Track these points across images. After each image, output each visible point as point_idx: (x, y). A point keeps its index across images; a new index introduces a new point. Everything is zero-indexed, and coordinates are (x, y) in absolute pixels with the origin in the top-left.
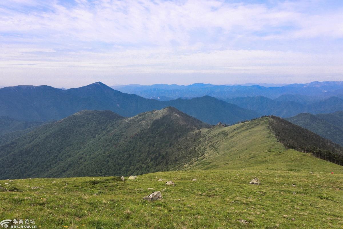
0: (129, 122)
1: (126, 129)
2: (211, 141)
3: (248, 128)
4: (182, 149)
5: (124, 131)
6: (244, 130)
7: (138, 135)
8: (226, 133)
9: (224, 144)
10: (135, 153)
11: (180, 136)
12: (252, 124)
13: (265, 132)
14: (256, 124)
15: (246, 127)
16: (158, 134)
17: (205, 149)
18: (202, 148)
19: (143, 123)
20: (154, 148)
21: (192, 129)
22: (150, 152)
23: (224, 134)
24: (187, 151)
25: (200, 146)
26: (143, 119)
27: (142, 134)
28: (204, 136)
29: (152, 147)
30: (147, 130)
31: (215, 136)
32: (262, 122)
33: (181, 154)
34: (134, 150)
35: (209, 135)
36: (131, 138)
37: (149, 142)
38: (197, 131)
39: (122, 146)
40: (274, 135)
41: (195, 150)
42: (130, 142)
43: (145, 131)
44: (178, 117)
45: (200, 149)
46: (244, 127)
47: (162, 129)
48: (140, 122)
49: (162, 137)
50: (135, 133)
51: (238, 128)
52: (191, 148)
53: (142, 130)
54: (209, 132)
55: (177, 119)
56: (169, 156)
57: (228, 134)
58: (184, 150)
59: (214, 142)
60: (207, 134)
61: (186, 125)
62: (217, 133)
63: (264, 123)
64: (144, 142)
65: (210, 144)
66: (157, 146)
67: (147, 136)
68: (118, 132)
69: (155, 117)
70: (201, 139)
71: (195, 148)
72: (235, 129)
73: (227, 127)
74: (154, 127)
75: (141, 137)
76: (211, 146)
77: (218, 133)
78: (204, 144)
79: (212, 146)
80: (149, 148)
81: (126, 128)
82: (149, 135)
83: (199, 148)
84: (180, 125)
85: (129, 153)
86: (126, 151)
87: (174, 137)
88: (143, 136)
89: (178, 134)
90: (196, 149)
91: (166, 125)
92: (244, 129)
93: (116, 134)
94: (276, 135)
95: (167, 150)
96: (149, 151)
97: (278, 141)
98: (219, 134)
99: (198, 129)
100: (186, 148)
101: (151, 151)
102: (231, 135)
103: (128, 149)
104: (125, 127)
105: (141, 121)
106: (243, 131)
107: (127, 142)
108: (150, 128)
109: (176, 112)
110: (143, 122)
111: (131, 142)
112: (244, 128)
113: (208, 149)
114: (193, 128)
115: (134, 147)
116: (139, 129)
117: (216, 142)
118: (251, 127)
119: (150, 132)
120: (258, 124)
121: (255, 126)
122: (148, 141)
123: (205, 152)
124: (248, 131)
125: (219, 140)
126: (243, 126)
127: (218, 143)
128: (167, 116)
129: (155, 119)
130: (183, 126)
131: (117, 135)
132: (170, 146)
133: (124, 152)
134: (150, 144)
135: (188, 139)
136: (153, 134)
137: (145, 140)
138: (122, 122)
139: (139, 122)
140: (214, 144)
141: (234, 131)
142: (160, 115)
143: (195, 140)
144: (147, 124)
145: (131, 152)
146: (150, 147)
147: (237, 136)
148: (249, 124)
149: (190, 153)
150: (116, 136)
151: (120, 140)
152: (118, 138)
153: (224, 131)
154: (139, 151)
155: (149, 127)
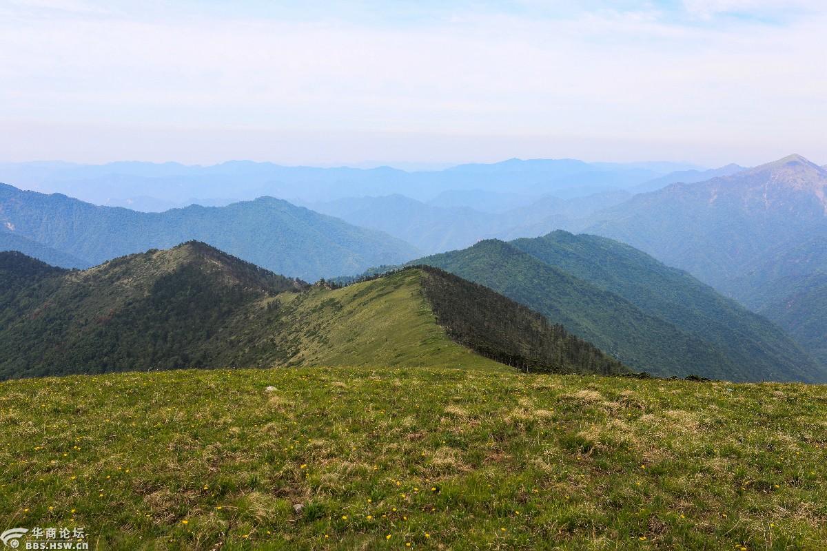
0: (85, 282)
1: (79, 301)
2: (306, 323)
3: (380, 293)
4: (241, 344)
5: (72, 306)
6: (375, 298)
7: (119, 316)
8: (338, 303)
9: (337, 328)
10: (118, 360)
11: (229, 312)
12: (388, 285)
13: (414, 304)
14: (395, 283)
15: (377, 291)
16: (172, 310)
17: (296, 341)
18: (290, 338)
19: (126, 285)
20: (169, 345)
21: (258, 296)
22: (158, 355)
23: (334, 305)
24: (255, 346)
25: (282, 334)
26: (124, 274)
27: (131, 312)
28: (289, 311)
29: (160, 342)
30: (143, 302)
31: (314, 311)
32: (408, 279)
33: (241, 354)
34: (113, 352)
35: (301, 309)
36: (100, 324)
37: (151, 332)
38: (271, 300)
39: (79, 347)
40: (431, 310)
41: (275, 344)
42: (100, 334)
43: (137, 305)
44: (218, 268)
45: (284, 339)
46: (375, 291)
47: (181, 298)
48: (118, 283)
49: (183, 316)
50: (109, 310)
51: (361, 294)
52: (265, 340)
53: (130, 304)
54: (298, 302)
55: (217, 273)
56: (211, 361)
57: (342, 307)
58: (245, 344)
59: (314, 324)
60: (295, 307)
61: (241, 284)
62: (319, 303)
63: (411, 283)
64: (139, 331)
65: (306, 329)
66: (173, 341)
67: (146, 316)
68: (57, 311)
69: (158, 268)
70: (283, 319)
71: (272, 340)
72: (356, 295)
73: (336, 290)
74: (159, 293)
75: (130, 320)
76: (309, 332)
77: (322, 304)
78: (293, 330)
79: (312, 334)
80: (155, 345)
81: (78, 299)
82: (150, 313)
83: (282, 339)
84: (227, 286)
85: (102, 361)
86: (93, 358)
87: (215, 315)
88: (134, 317)
89: (225, 309)
90: (277, 341)
91: (189, 287)
92: (375, 296)
93: (51, 316)
94: (434, 311)
95: (203, 347)
96: (155, 353)
97: (437, 323)
98: (323, 306)
99: (271, 295)
100: (250, 341)
101: (160, 351)
102: (348, 308)
103: (97, 351)
104: (76, 297)
105: (119, 278)
106: (372, 299)
107: (92, 335)
108: (148, 299)
109: (212, 256)
110: (126, 281)
111: (103, 334)
112: (374, 293)
113: (304, 340)
114: (258, 292)
115: (114, 346)
116: (118, 299)
117: (320, 325)
118: (388, 291)
119: (151, 306)
120: (400, 285)
121: (395, 288)
122: (147, 328)
123: (299, 347)
124: (383, 300)
125: (325, 319)
126: (370, 288)
127: (325, 325)
128: (190, 264)
129: (158, 273)
130: (233, 288)
131: (55, 319)
132: (208, 337)
133: (86, 360)
134: (155, 336)
135: (251, 318)
136: (160, 311)
137: (141, 328)
138: (61, 282)
139: (113, 282)
140: (315, 328)
141: (354, 299)
142: (171, 263)
143: (269, 321)
144: (140, 287)
145: (106, 359)
146: (156, 342)
147: (362, 310)
148: (382, 284)
149: (264, 350)
150: (51, 321)
151: (68, 331)
152: (61, 324)
153: (332, 300)
154: (129, 355)
155: (146, 294)
